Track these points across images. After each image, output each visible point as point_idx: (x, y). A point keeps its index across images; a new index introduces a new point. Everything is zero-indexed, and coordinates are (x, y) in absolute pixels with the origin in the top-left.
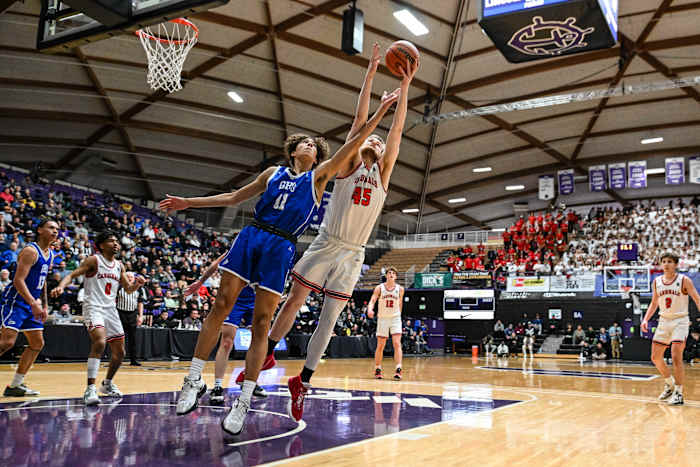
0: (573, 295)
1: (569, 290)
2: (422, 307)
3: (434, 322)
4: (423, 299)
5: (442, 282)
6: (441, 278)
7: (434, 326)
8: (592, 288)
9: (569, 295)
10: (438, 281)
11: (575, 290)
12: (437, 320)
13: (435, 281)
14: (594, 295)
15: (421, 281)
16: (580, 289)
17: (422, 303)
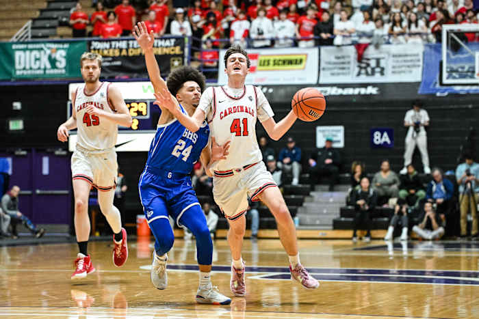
0: (372, 90)
1: (364, 79)
2: (16, 125)
3: (46, 161)
4: (17, 105)
5: (62, 63)
6: (61, 55)
7: (46, 171)
8: (415, 76)
9: (363, 91)
10: (53, 62)
11: (377, 78)
12: (51, 155)
13: (45, 62)
14: (420, 91)
15: (11, 61)
16: (390, 78)
17: (16, 115)
